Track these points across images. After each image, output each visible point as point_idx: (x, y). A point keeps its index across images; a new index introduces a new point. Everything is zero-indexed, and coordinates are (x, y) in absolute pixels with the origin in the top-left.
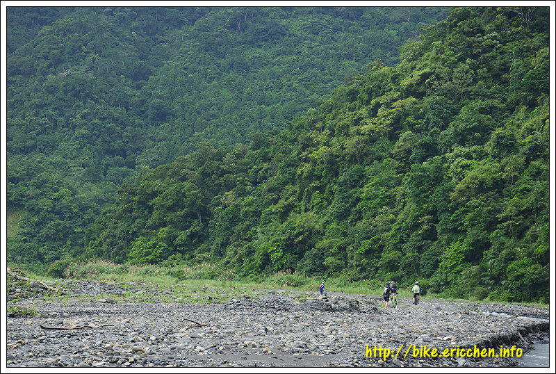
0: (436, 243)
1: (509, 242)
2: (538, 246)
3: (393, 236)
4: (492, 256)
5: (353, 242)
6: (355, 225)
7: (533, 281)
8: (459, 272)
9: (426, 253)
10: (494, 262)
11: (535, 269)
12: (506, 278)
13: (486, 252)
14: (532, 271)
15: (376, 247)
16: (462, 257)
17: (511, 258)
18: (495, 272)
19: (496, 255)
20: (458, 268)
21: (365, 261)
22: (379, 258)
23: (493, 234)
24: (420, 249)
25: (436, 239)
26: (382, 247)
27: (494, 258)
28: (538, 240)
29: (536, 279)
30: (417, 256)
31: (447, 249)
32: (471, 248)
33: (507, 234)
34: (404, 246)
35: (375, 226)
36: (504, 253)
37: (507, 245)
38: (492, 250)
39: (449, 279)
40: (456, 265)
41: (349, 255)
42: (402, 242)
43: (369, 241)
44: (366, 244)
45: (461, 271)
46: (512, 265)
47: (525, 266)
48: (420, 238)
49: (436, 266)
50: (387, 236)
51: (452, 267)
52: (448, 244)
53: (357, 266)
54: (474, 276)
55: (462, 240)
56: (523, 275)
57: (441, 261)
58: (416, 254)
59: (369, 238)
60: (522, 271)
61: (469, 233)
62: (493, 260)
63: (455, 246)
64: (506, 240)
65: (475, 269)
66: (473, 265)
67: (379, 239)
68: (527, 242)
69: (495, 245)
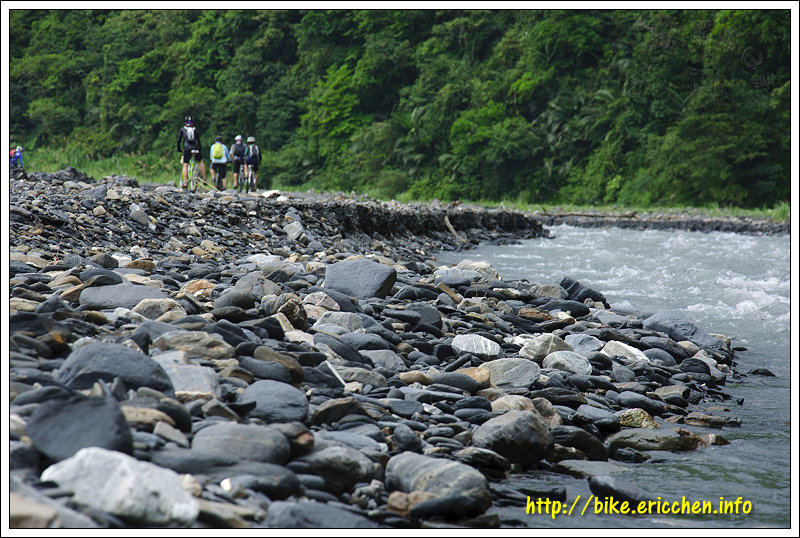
0: (294, 69)
1: (458, 66)
2: (519, 77)
3: (194, 51)
4: (418, 100)
5: (99, 63)
6: (103, 22)
7: (505, 155)
8: (344, 136)
9: (272, 91)
10: (424, 113)
11: (512, 128)
12: (449, 150)
13: (405, 90)
14: (505, 132)
15: (155, 75)
16: (353, 100)
17: (461, 102)
18: (426, 137)
19: (428, 98)
20: (344, 126)
21: (127, 109)
22: (162, 102)
23: (423, 49)
24: (257, 84)
25: (293, 60)
26: (167, 79)
27: (423, 104)
28: (521, 63)
29: (513, 150)
30: (250, 99)
31: (320, 83)
32: (373, 80)
33: (454, 49)
34: (221, 76)
35: (152, 27)
36: (446, 91)
37: (453, 73)
38: (419, 86)
39: (323, 151)
40: (339, 119)
41: (90, 95)
42: (217, 65)
43: (139, 63)
44: (131, 70)
45: (352, 132)
46: (463, 120)
47: (490, 121)
48: (257, 57)
49: (293, 123)
50: (182, 52)
51: (331, 124)
52: (322, 70)
53: (109, 121)
54: (379, 144)
55: (353, 63)
56: (485, 142)
57: (305, 111)
58: (249, 94)
59: (138, 55)
60: (483, 132)
61: (369, 46)
62: (422, 108)
63: (337, 75)
64: (452, 63)
65: (380, 129)
66: (378, 120)
67: (161, 58)
68: (495, 66)
69: (428, 74)
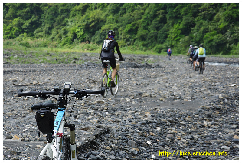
0: (166, 25)
2: (220, 24)
3: (143, 22)
4: (195, 31)
5: (122, 25)
6: (122, 16)
7: (217, 43)
8: (178, 40)
9: (161, 30)
10: (197, 34)
11: (219, 37)
12: (203, 42)
13: (192, 29)
14: (217, 38)
15: (134, 28)
16: (180, 31)
17: (206, 31)
18: (198, 39)
19: (198, 30)
20: (178, 38)
21: (128, 36)
22: (136, 34)
23: (196, 20)
24: (158, 29)
25: (166, 23)
26: (137, 28)
27: (197, 32)
28: (220, 21)
29: (219, 42)
30: (156, 32)
31: (172, 28)
32: (185, 27)
33: (204, 18)
34: (149, 27)
35: (133, 17)
36: (202, 29)
37: (204, 24)
38: (196, 27)
39: (173, 44)
40: (177, 36)
41: (120, 33)
42: (148, 25)
43: (130, 25)
44: (129, 27)
45: (180, 39)
46: (207, 35)
47: (213, 35)
48: (157, 22)
49: (166, 37)
50: (140, 22)
51: (175, 37)
52: (173, 25)
53: (124, 39)
54: (187, 42)
55: (180, 23)
56: (212, 40)
57: (169, 35)
58: (156, 31)
59: (130, 23)
60: (211, 38)
61: (184, 19)
62: (197, 33)
63: (176, 26)
64: (203, 22)
65: (187, 38)
66: (186, 36)
67: (136, 24)
68: (214, 22)
69: (198, 24)
